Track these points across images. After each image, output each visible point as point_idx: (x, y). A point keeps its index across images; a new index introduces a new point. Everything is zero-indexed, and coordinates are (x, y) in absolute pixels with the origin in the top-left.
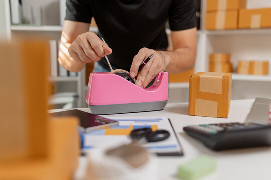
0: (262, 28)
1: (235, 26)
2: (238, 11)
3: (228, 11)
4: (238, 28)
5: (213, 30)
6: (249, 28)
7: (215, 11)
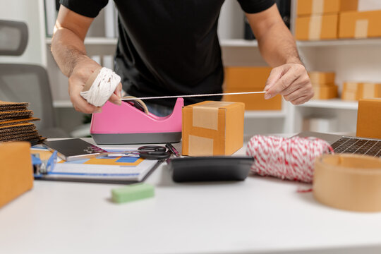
0: (369, 37)
1: (334, 34)
2: (339, 15)
3: (325, 14)
4: (338, 38)
5: (306, 40)
6: (352, 38)
7: (309, 15)
